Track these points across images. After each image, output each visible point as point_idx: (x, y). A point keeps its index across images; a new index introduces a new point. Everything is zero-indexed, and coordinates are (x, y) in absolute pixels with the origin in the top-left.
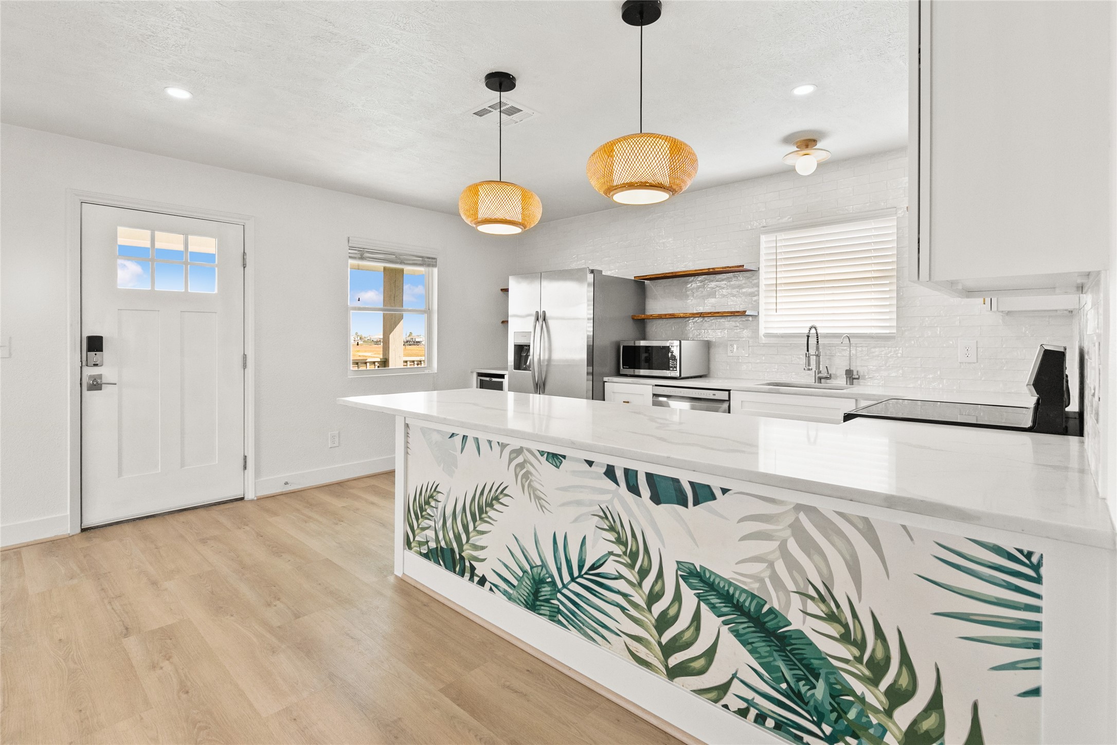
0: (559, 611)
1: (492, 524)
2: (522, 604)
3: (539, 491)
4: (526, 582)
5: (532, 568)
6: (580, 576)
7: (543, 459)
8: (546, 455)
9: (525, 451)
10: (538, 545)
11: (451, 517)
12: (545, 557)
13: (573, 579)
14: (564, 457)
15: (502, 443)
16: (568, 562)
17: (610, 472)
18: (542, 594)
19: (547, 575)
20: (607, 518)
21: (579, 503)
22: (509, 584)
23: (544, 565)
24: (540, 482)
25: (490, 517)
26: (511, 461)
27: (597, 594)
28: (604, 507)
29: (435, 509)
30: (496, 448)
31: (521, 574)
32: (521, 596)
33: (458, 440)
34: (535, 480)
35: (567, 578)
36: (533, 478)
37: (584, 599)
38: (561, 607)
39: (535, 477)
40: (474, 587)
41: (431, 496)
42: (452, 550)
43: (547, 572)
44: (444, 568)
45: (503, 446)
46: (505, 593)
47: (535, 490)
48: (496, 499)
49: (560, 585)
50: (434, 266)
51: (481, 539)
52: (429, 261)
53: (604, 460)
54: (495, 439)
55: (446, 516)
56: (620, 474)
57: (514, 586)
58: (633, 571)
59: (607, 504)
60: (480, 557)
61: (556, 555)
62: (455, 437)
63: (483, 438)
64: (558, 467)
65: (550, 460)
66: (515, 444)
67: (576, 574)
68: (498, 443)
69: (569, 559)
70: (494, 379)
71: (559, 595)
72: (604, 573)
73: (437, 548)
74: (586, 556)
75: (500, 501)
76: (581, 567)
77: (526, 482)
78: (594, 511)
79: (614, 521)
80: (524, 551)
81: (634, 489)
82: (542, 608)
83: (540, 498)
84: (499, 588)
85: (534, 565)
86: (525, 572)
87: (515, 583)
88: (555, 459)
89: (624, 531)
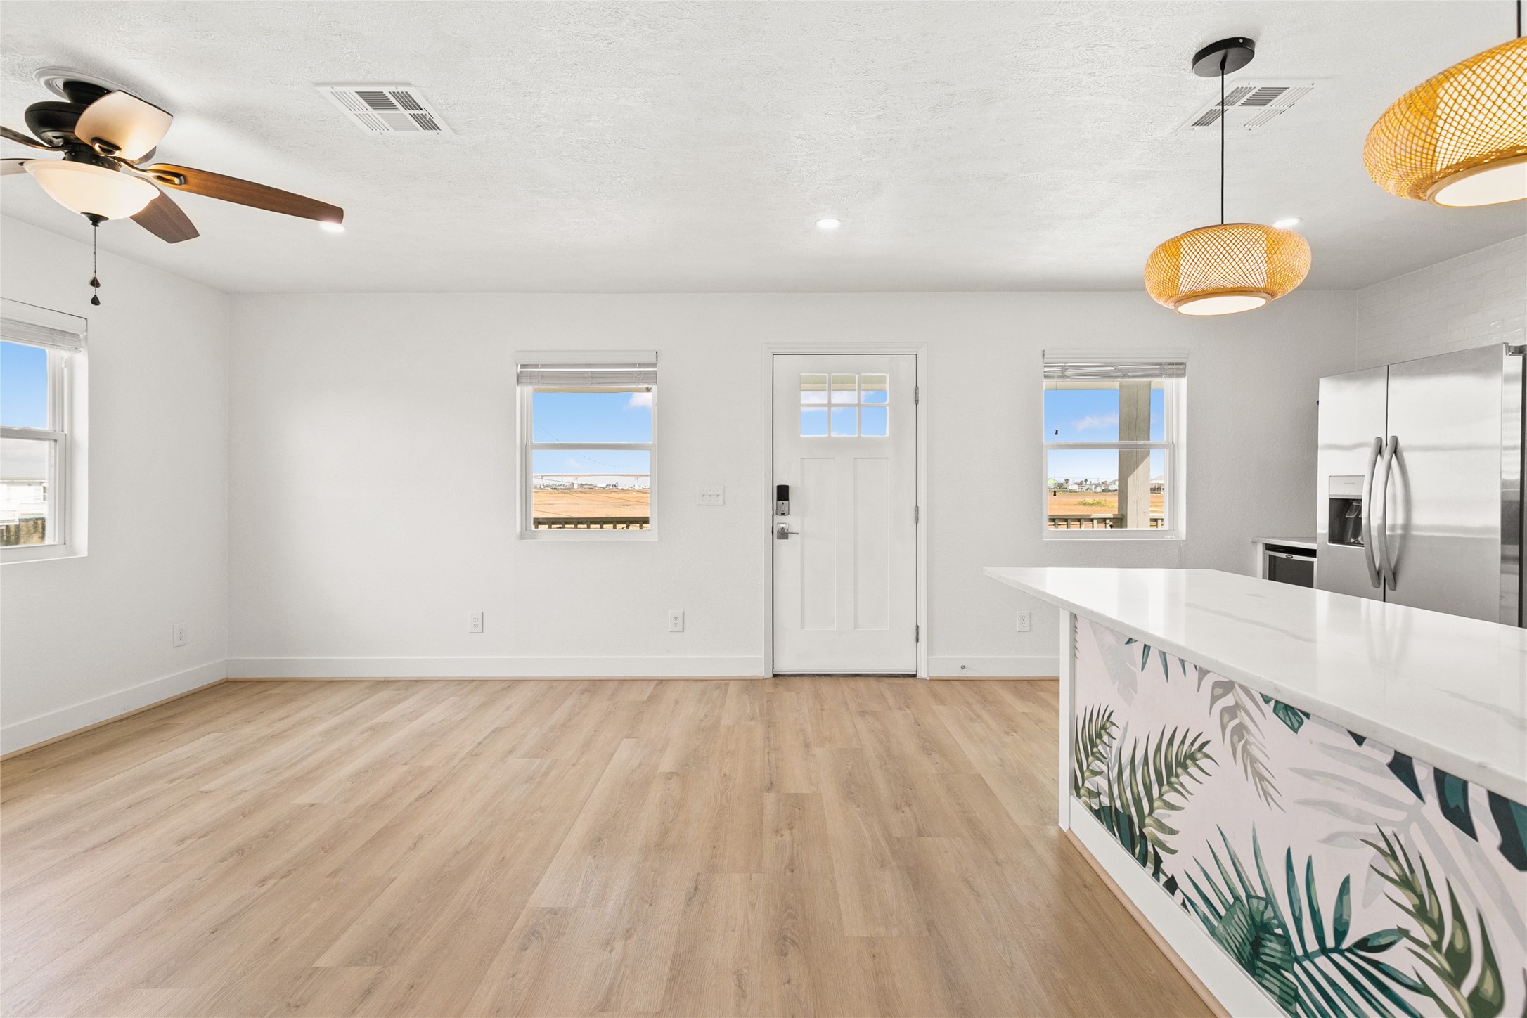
0: (1297, 998)
1: (1186, 799)
2: (1232, 953)
3: (1262, 764)
4: (1239, 917)
5: (1249, 896)
6: (1337, 949)
7: (1268, 709)
8: (1272, 703)
9: (1237, 687)
10: (1259, 860)
11: (1129, 767)
12: (1271, 885)
13: (1324, 951)
14: (1307, 715)
15: (1201, 668)
16: (1315, 914)
17: (1402, 767)
18: (1267, 951)
19: (1275, 922)
20: (1395, 858)
21: (1335, 809)
22: (1212, 909)
23: (1269, 901)
24: (1264, 749)
25: (1182, 785)
26: (1214, 699)
27: (1373, 1001)
28: (1388, 832)
29: (1108, 747)
30: (1193, 675)
31: (1231, 900)
32: (1231, 938)
33: (1137, 649)
34: (1254, 743)
35: (1313, 945)
36: (1251, 739)
37: (1345, 998)
38: (1301, 991)
39: (1255, 738)
40: (1158, 888)
41: (1103, 727)
42: (1130, 818)
43: (1276, 917)
44: (1120, 842)
45: (1203, 672)
46: (1205, 920)
47: (1254, 760)
48: (1193, 758)
49: (1299, 952)
50: (1183, 375)
51: (1169, 816)
52: (1177, 369)
55: (1122, 762)
56: (1424, 776)
57: (1219, 915)
58: (1456, 991)
59: (1395, 830)
60: (1167, 845)
61: (1291, 890)
62: (1134, 644)
63: (1172, 653)
64: (1296, 731)
65: (1281, 714)
67: (1330, 943)
68: (1196, 667)
69: (1316, 908)
70: (1296, 557)
71: (1296, 967)
72: (1389, 966)
73: (1111, 807)
74: (1349, 916)
75: (1197, 762)
76: (1340, 934)
77: (1239, 742)
78: (1366, 834)
79: (1412, 870)
80: (1236, 861)
81: (1459, 816)
82: (1268, 976)
83: (1262, 778)
84: (1197, 908)
85: (1253, 894)
86: (1237, 898)
87: (1223, 912)
88: (1292, 715)
89: (1433, 896)
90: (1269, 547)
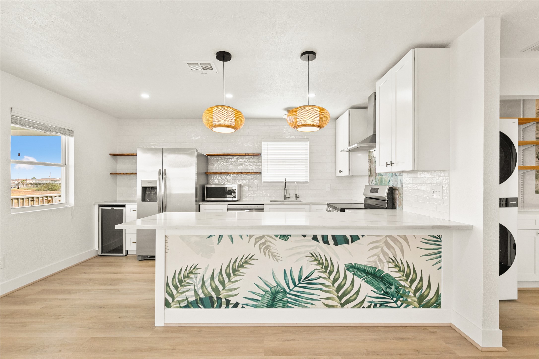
0: (288, 302)
1: (244, 276)
2: (264, 307)
3: (275, 253)
4: (267, 296)
5: (271, 288)
6: (299, 283)
7: (277, 238)
8: (279, 237)
9: (266, 236)
10: (274, 277)
11: (210, 280)
12: (279, 281)
13: (295, 286)
14: (290, 236)
15: (250, 235)
17: (315, 238)
18: (278, 298)
19: (281, 289)
20: (313, 256)
21: (298, 253)
22: (256, 301)
23: (278, 285)
24: (276, 249)
25: (241, 272)
26: (256, 243)
27: (308, 288)
28: (312, 252)
29: (194, 279)
30: (246, 239)
31: (264, 293)
32: (264, 303)
33: (215, 238)
34: (272, 249)
35: (292, 286)
36: (271, 248)
37: (302, 292)
38: (289, 300)
39: (273, 247)
40: (231, 310)
41: (190, 273)
42: (211, 297)
43: (281, 287)
44: (204, 308)
45: (250, 237)
46: (253, 306)
47: (272, 253)
48: (247, 262)
49: (288, 290)
50: (72, 136)
51: (234, 285)
52: (70, 133)
53: (311, 233)
54: (244, 233)
55: (205, 280)
56: (320, 238)
57: (259, 300)
58: (326, 274)
59: (313, 251)
60: (234, 294)
61: (286, 278)
62: (212, 237)
63: (235, 233)
64: (286, 241)
65: (282, 238)
66: (260, 233)
67: (297, 282)
68: (247, 235)
69: (293, 278)
70: (115, 208)
71: (288, 295)
72: (312, 278)
73: (197, 300)
74: (302, 274)
75: (249, 262)
76: (299, 280)
77: (267, 250)
78: (306, 255)
79: (317, 257)
80: (266, 282)
81: (326, 242)
82: (278, 304)
83: (275, 256)
84: (249, 305)
85: (272, 287)
86: (266, 292)
87: (260, 298)
88: (285, 237)
89: (321, 259)
90: (100, 206)
